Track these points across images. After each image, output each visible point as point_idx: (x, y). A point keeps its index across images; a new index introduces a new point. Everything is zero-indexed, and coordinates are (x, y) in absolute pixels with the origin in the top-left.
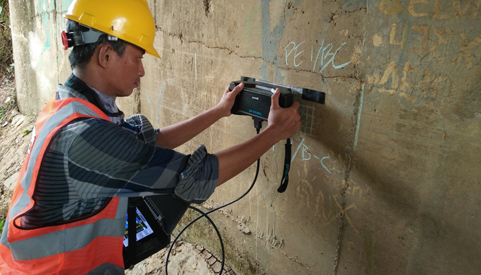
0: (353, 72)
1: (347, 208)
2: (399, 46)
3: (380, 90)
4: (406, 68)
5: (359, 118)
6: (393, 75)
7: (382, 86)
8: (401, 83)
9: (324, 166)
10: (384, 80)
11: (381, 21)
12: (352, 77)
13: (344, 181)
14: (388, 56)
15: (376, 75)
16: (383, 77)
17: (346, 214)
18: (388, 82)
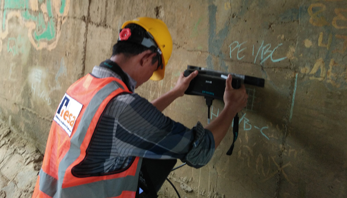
0: (288, 65)
1: (284, 167)
2: (325, 48)
3: (311, 78)
4: (331, 63)
5: (294, 98)
6: (321, 68)
7: (312, 75)
8: (327, 73)
9: (263, 134)
10: (314, 71)
11: (311, 30)
12: (287, 68)
13: (281, 146)
14: (317, 55)
15: (308, 68)
16: (313, 69)
17: (283, 171)
18: (317, 72)
